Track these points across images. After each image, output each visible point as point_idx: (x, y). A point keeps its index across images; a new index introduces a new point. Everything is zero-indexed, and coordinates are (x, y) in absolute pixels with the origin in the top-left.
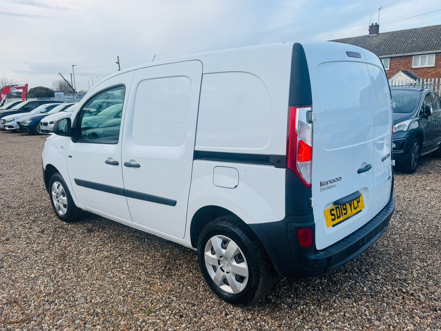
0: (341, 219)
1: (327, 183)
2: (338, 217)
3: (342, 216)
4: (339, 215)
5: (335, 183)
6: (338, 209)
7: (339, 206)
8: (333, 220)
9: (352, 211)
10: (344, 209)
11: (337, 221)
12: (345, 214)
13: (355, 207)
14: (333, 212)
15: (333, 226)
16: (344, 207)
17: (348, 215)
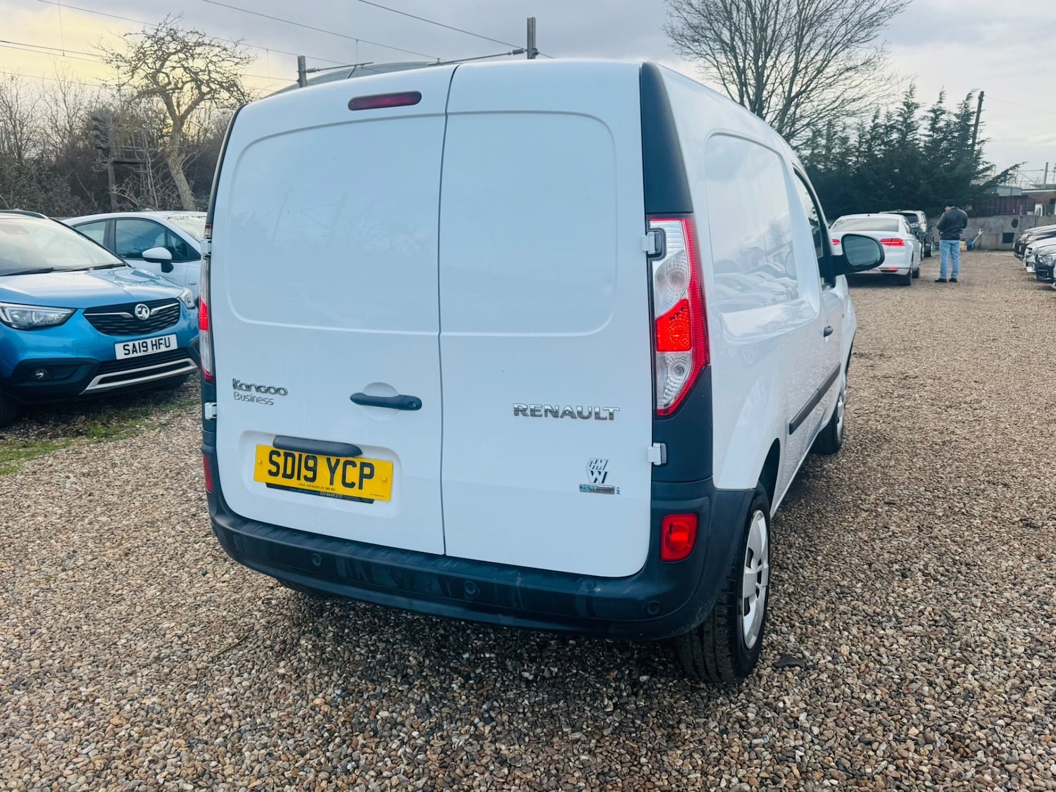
0: (293, 482)
1: (248, 387)
2: (285, 476)
3: (299, 478)
4: (289, 472)
5: (268, 396)
6: (290, 459)
7: (297, 454)
8: (271, 473)
9: (332, 483)
10: (308, 468)
11: (279, 480)
12: (306, 478)
13: (348, 481)
14: (275, 458)
15: (269, 485)
16: (311, 463)
17: (318, 487)
